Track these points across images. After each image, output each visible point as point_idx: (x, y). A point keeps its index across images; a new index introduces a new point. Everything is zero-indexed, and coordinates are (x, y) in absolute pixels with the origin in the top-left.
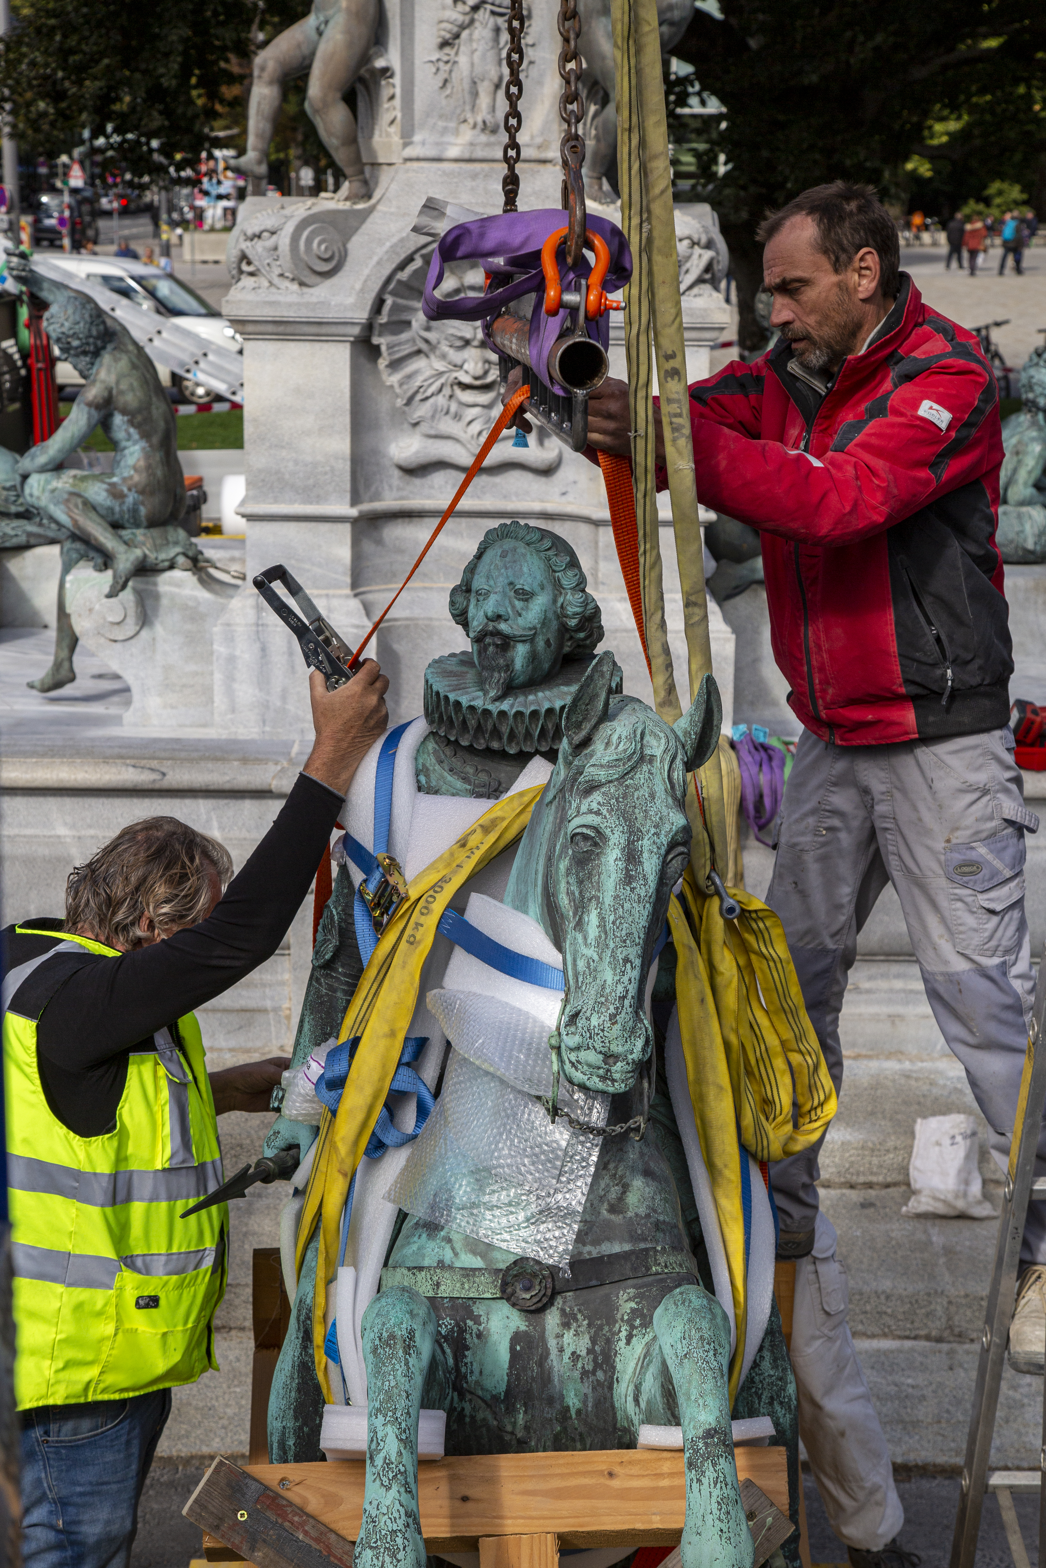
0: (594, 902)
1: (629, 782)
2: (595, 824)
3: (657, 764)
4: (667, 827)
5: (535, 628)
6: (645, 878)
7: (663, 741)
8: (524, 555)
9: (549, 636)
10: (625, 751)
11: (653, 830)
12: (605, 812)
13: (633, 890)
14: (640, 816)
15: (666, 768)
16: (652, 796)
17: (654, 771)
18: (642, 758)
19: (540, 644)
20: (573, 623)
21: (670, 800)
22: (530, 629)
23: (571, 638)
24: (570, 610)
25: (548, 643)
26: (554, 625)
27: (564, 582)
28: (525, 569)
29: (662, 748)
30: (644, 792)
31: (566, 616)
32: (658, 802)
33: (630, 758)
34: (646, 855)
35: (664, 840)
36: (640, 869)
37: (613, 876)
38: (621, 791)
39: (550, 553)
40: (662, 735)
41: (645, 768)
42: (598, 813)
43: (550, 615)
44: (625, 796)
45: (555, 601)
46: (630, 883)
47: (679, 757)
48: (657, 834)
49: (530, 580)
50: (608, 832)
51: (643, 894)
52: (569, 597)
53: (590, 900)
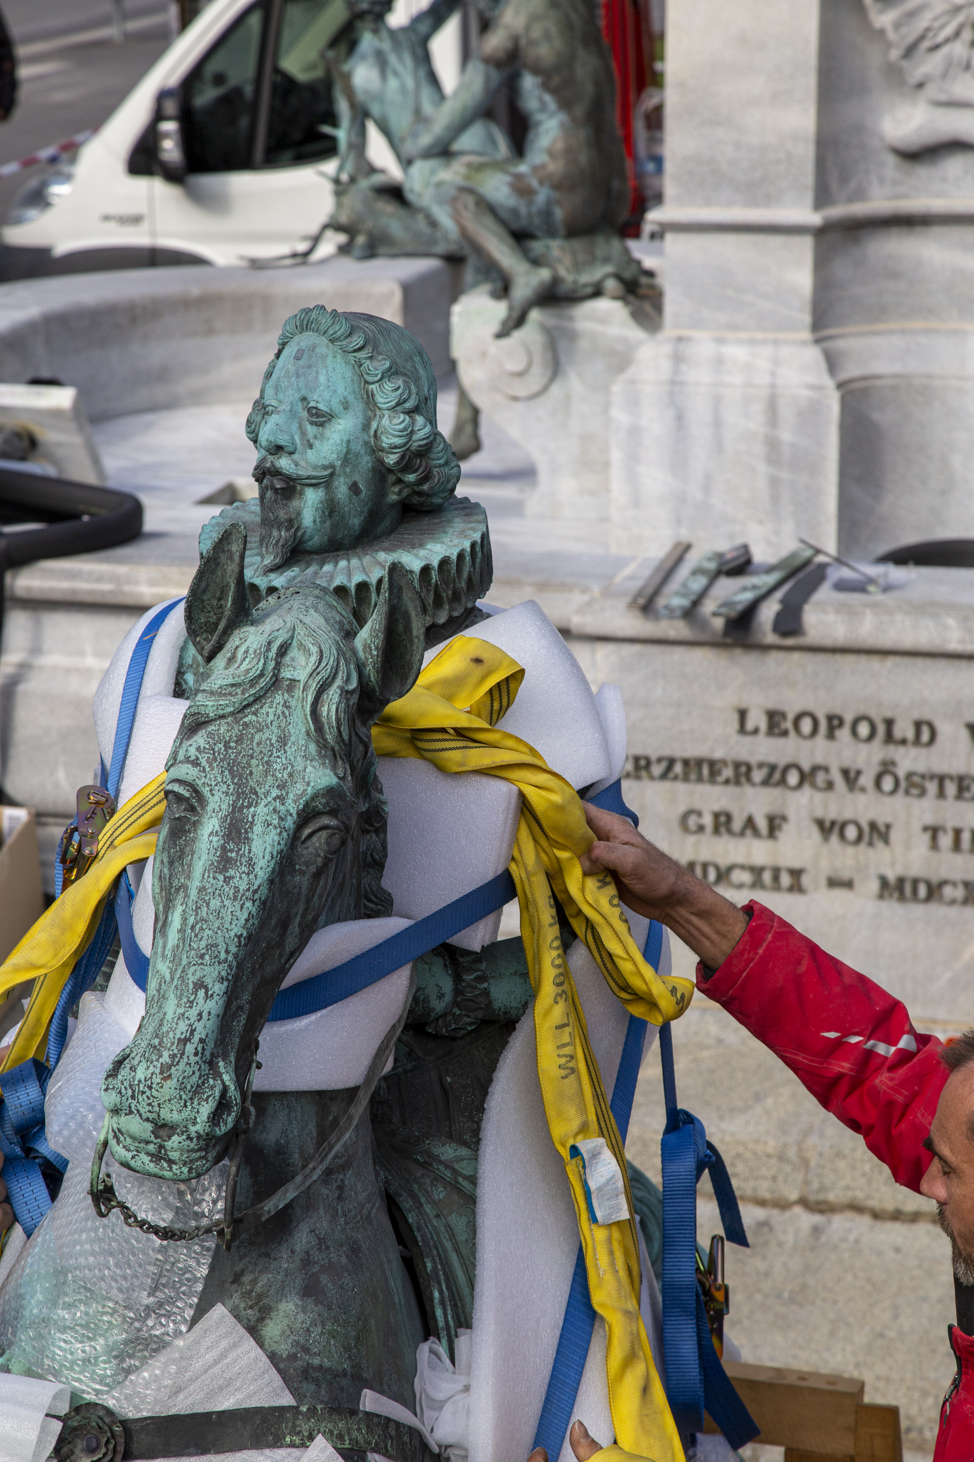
0: (182, 894)
1: (251, 718)
2: (189, 778)
3: (298, 693)
4: (299, 787)
5: (332, 466)
6: (251, 863)
7: (314, 659)
8: (324, 357)
9: (357, 477)
10: (247, 671)
11: (275, 792)
12: (204, 762)
13: (227, 880)
14: (257, 769)
15: (310, 699)
16: (283, 741)
17: (293, 703)
18: (276, 682)
19: (342, 489)
20: (391, 459)
21: (313, 748)
22: (325, 467)
23: (399, 481)
24: (386, 441)
25: (354, 488)
26: (366, 462)
27: (380, 399)
28: (322, 379)
29: (309, 669)
30: (272, 734)
31: (382, 450)
32: (290, 750)
33: (253, 682)
34: (258, 829)
35: (292, 806)
36: (244, 849)
37: (204, 857)
38: (236, 731)
39: (362, 355)
40: (314, 649)
41: (279, 698)
42: (196, 763)
43: (357, 447)
44: (239, 740)
45: (366, 427)
46: (224, 870)
47: (338, 682)
48: (281, 799)
49: (327, 395)
50: (206, 791)
51: (243, 887)
52: (385, 421)
53: (178, 890)
